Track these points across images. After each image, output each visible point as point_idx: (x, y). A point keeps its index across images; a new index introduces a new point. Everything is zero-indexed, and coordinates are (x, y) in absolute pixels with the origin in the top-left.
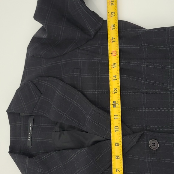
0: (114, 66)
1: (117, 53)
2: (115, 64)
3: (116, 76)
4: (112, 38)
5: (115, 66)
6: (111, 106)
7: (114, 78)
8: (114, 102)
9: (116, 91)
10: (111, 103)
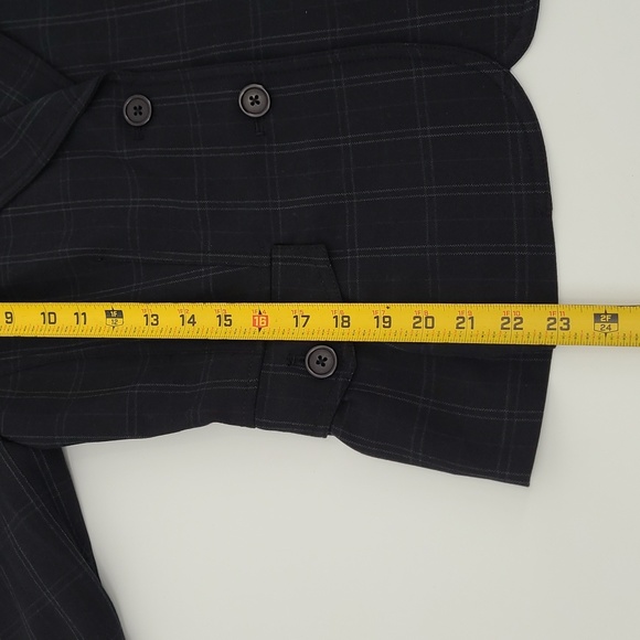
0: (223, 318)
1: (260, 329)
2: (228, 323)
3: (194, 323)
4: (308, 317)
5: (223, 322)
6: (108, 306)
7: (187, 318)
8: (120, 314)
9: (152, 320)
10: (117, 306)
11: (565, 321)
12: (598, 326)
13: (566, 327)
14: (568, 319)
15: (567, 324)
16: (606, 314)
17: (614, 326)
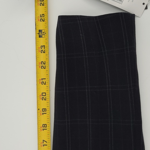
4: (43, 141)
11: (42, 47)
12: (43, 36)
13: (44, 47)
14: (41, 46)
15: (43, 46)
16: (39, 34)
17: (43, 31)
